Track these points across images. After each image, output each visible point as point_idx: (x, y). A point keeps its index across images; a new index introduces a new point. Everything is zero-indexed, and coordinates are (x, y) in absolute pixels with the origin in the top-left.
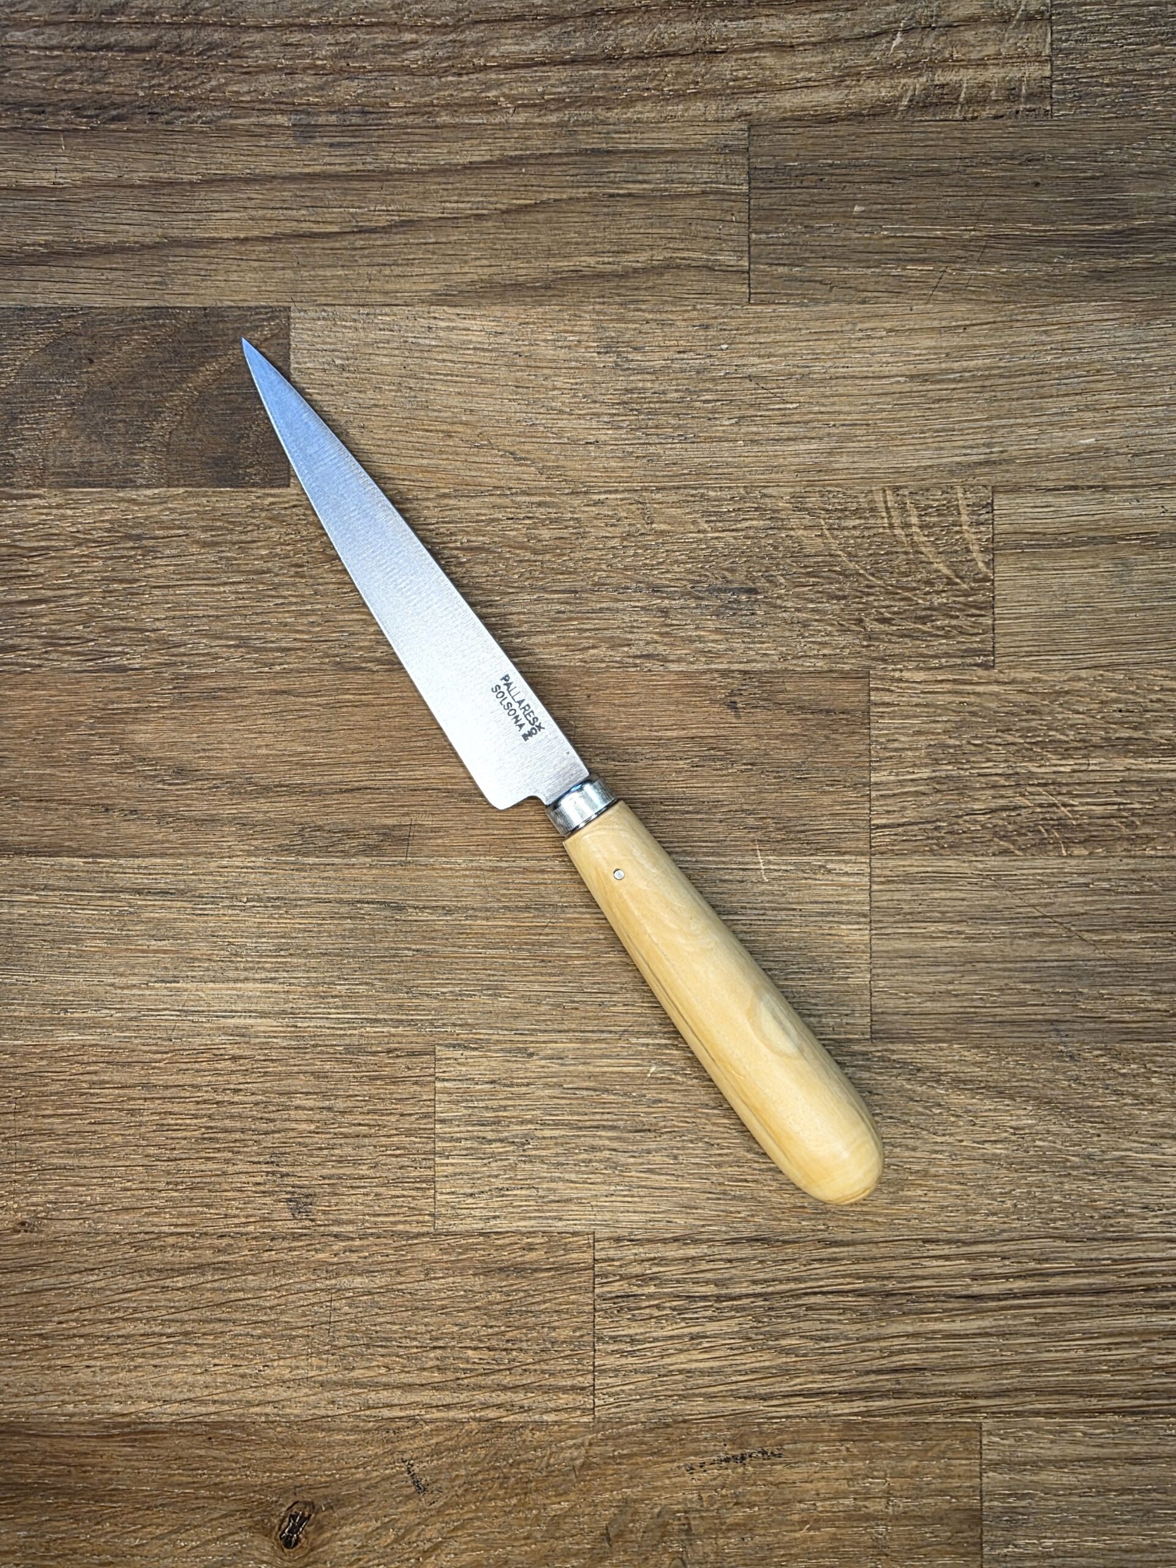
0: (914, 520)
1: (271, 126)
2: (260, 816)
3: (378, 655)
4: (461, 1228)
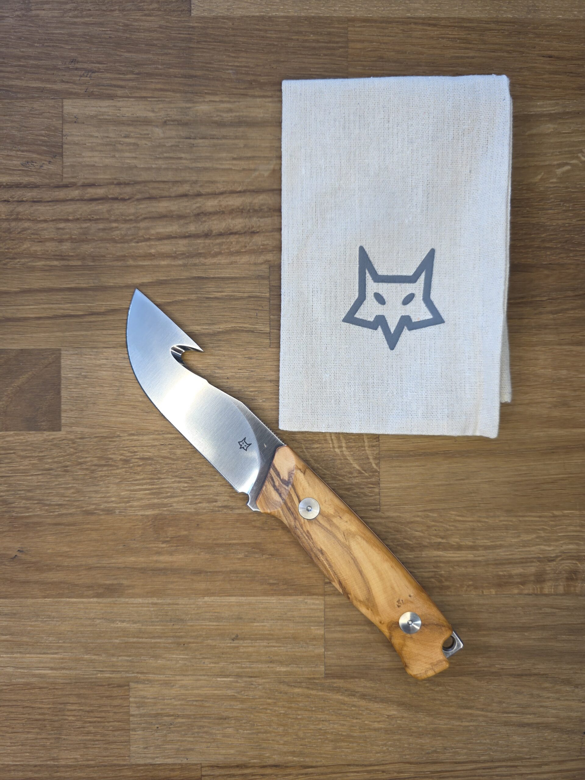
0: (344, 445)
1: (51, 266)
2: (49, 580)
4: (142, 762)
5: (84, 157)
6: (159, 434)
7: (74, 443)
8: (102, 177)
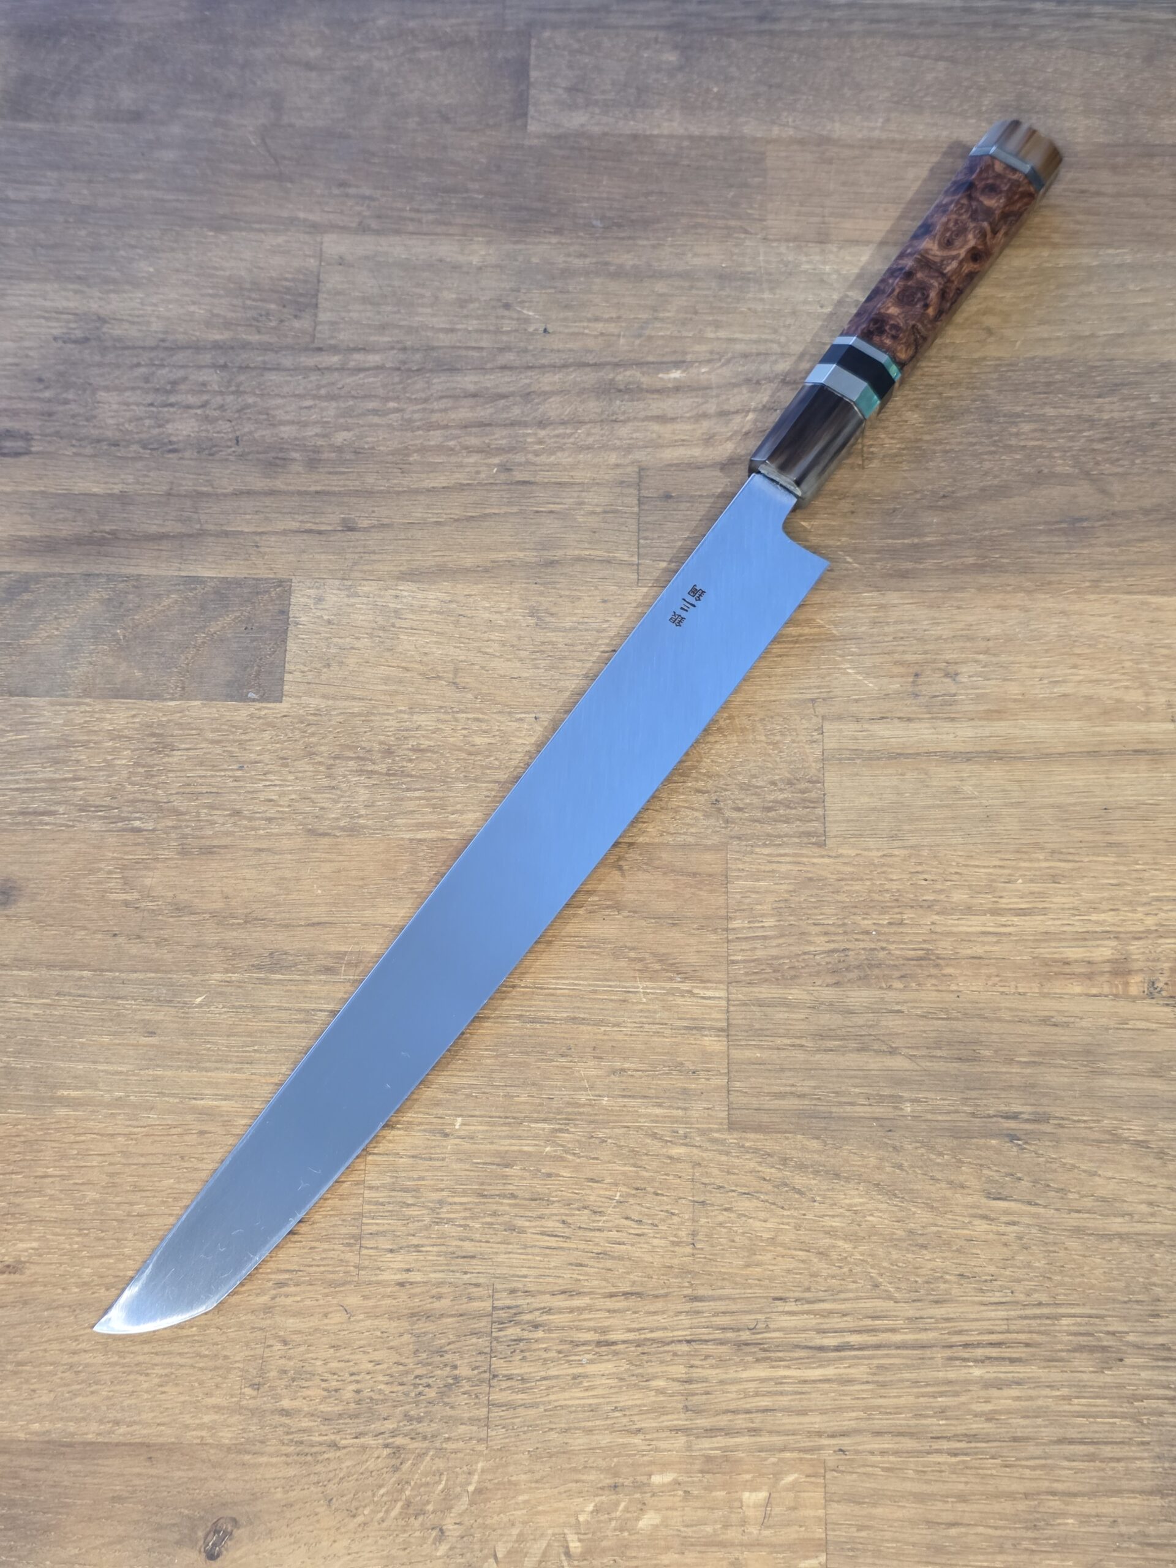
0: (763, 738)
2: (238, 943)
3: (342, 824)
4: (380, 1278)
5: (349, 311)
6: (446, 713)
7: (302, 722)
8: (376, 338)
